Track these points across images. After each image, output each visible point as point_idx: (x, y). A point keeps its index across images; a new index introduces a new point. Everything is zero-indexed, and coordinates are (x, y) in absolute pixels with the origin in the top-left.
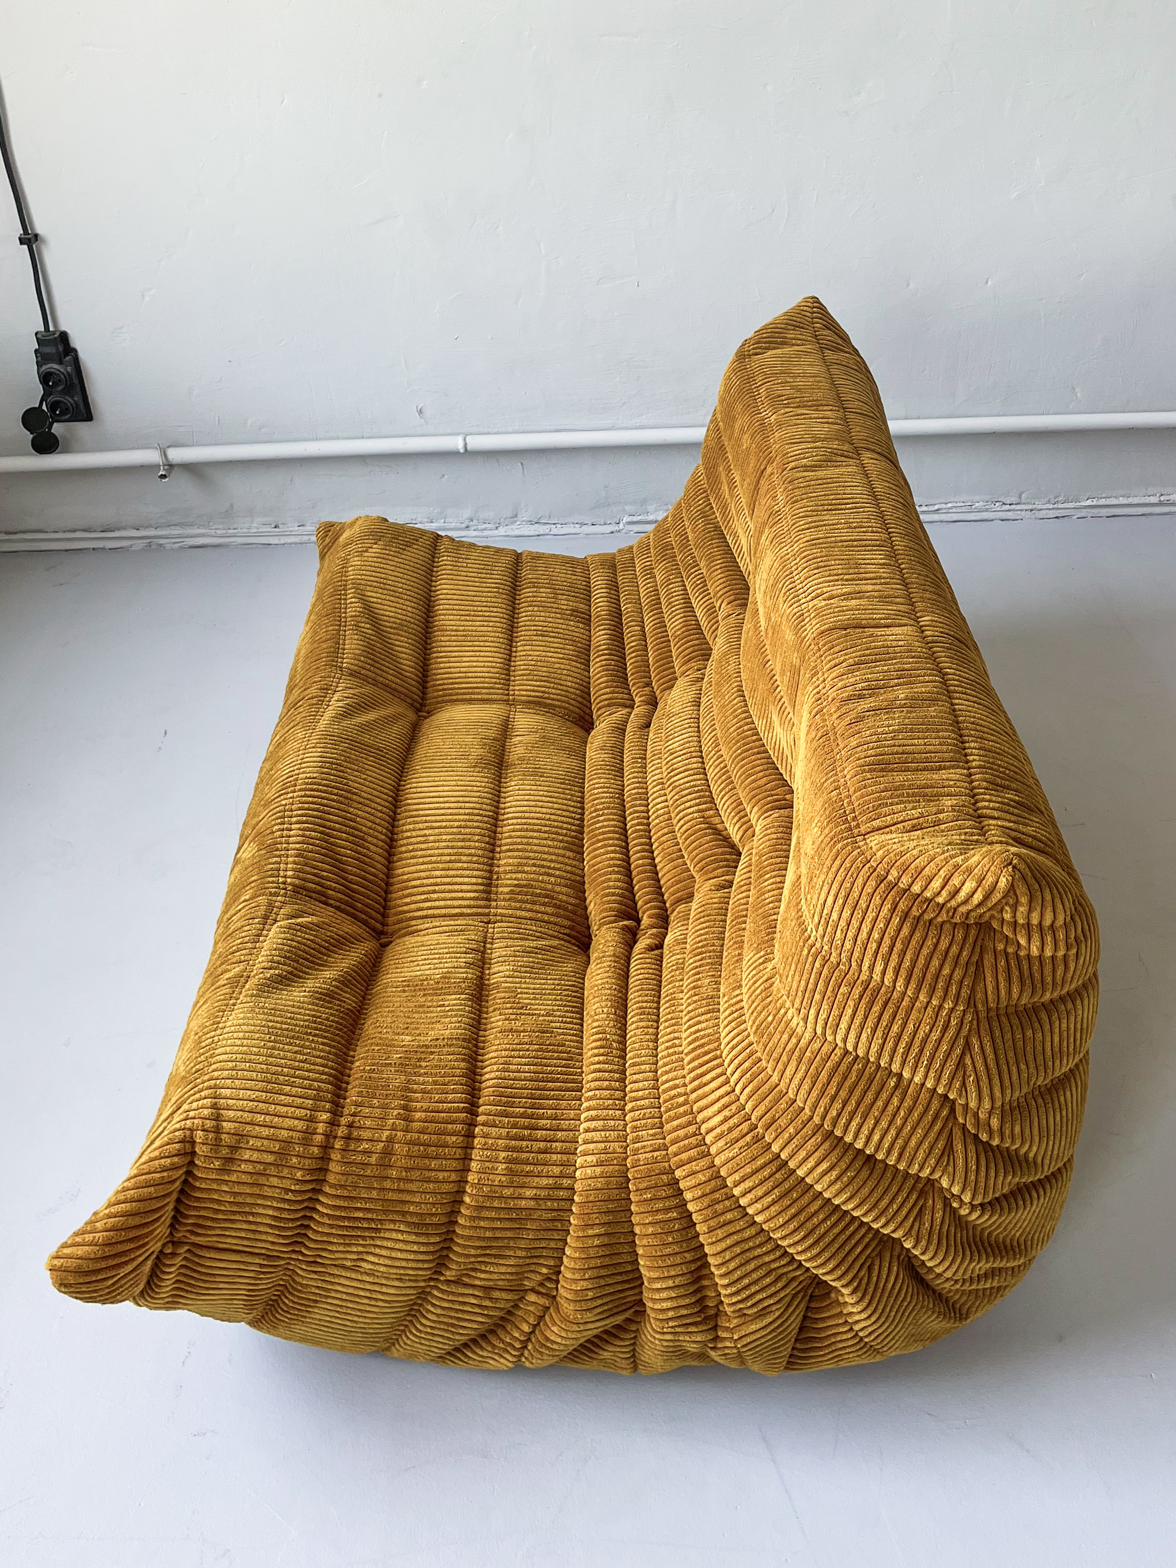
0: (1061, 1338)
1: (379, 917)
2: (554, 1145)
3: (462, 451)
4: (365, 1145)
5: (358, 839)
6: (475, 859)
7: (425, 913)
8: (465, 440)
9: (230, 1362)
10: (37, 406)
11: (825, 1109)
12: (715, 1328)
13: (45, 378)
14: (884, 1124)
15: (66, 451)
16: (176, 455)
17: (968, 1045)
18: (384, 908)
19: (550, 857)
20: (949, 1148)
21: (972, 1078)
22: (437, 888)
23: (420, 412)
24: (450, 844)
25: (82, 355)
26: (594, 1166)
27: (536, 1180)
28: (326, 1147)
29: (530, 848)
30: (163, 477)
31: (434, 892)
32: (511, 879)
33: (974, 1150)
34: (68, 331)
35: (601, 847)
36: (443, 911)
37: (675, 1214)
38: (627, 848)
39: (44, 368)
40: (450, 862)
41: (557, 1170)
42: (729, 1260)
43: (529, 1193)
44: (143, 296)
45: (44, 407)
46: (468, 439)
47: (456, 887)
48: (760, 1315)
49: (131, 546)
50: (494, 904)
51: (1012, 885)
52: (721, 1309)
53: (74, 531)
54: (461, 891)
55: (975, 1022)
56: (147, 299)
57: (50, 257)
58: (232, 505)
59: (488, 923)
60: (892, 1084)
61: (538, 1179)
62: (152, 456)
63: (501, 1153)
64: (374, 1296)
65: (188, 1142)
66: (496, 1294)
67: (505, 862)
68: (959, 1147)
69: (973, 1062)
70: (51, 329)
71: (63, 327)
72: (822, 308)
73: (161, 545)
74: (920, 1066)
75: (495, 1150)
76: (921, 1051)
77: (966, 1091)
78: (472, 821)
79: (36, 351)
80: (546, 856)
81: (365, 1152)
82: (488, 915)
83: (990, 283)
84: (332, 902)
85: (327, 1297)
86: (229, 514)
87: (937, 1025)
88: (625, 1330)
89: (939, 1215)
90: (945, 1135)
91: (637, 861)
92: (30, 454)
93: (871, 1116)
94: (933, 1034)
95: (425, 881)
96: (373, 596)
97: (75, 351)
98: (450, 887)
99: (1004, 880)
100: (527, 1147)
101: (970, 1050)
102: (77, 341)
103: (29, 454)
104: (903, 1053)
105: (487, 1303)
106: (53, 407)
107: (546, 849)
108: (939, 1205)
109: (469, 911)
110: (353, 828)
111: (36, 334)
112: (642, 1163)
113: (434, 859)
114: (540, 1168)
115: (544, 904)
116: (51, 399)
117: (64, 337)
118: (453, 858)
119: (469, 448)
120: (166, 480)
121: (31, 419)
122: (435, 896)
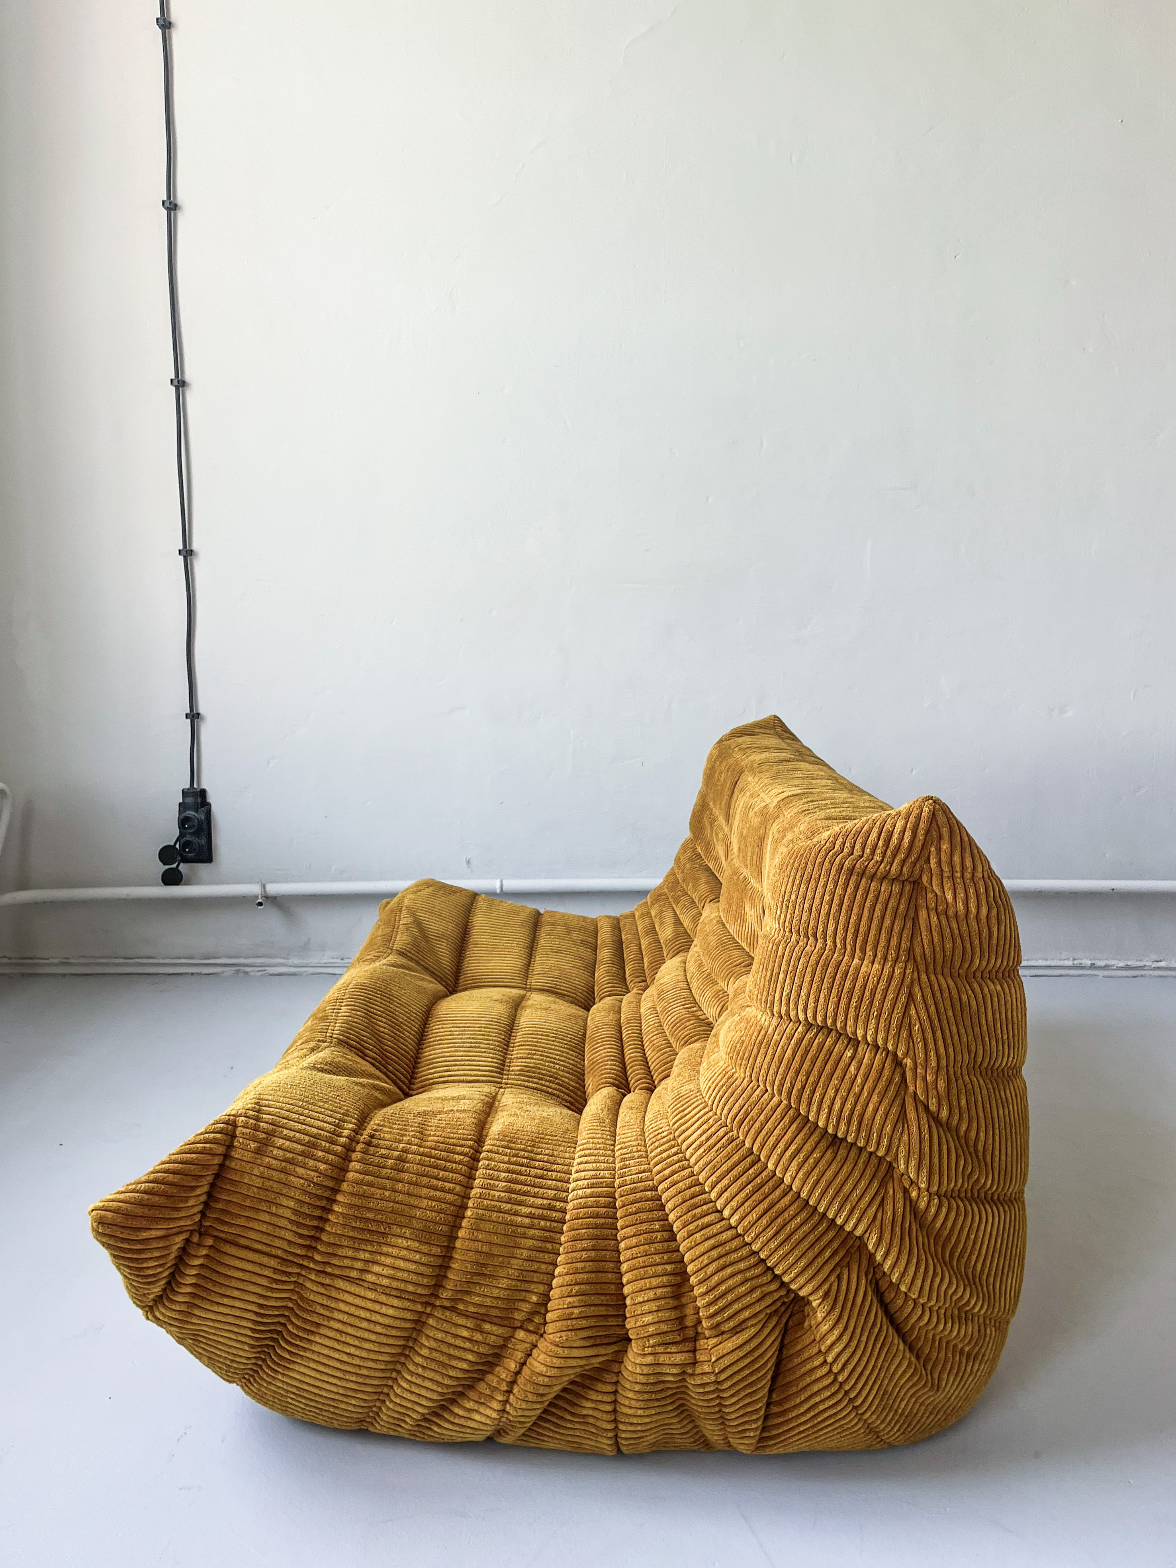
0: (1037, 1455)
1: (407, 1082)
2: (550, 1173)
3: (498, 891)
4: (383, 1151)
5: (395, 1025)
6: (492, 1047)
7: (446, 1079)
8: (501, 882)
9: (223, 1441)
10: (172, 844)
11: (791, 1083)
12: (694, 1351)
13: (183, 822)
14: (843, 1093)
15: (188, 883)
16: (273, 889)
17: (911, 996)
18: (411, 1077)
19: (556, 1052)
20: (903, 1114)
21: (917, 1027)
22: (458, 1063)
23: (468, 862)
24: (472, 1036)
25: (214, 809)
26: (585, 1188)
27: (532, 1199)
28: (349, 1149)
29: (539, 1044)
30: (260, 904)
31: (456, 1065)
32: (522, 1062)
33: (925, 1119)
34: (207, 789)
35: (601, 1046)
36: (462, 1078)
37: (657, 1226)
38: (622, 1047)
39: (184, 814)
40: (471, 1047)
41: (551, 1193)
42: (707, 1265)
43: (525, 1210)
44: (268, 762)
45: (177, 846)
46: (504, 882)
47: (474, 1063)
48: (736, 1331)
49: (222, 973)
50: (505, 1077)
51: (934, 813)
52: (700, 1330)
53: (180, 958)
54: (479, 1066)
55: (916, 974)
56: (271, 765)
57: (206, 732)
58: (309, 940)
59: (501, 1088)
60: (849, 1054)
61: (534, 1199)
62: (254, 889)
63: (502, 1173)
64: (373, 1319)
65: (231, 1125)
66: (487, 1327)
67: (516, 1053)
68: (911, 1114)
69: (917, 1012)
70: (195, 786)
71: (204, 786)
72: (780, 720)
73: (247, 973)
74: (871, 1018)
75: (497, 1171)
76: (871, 1003)
77: (913, 1042)
78: (492, 1025)
79: (180, 804)
80: (552, 1051)
81: (382, 1156)
82: (501, 1083)
83: (914, 772)
84: (367, 1058)
85: (330, 1318)
86: (305, 948)
87: (883, 976)
88: (608, 1371)
89: (900, 1205)
90: (898, 1101)
91: (630, 1053)
92: (161, 886)
93: (832, 1085)
94: (880, 985)
95: (448, 1059)
96: (422, 915)
97: (209, 804)
98: (469, 1063)
99: (927, 809)
100: (526, 1171)
101: (913, 1000)
102: (211, 798)
103: (158, 885)
104: (856, 1007)
105: (478, 1337)
106: (184, 846)
107: (553, 1047)
108: (899, 1195)
109: (484, 1078)
110: (392, 1017)
111: (183, 790)
112: (629, 1182)
113: (457, 1045)
114: (536, 1190)
115: (550, 1081)
116: (185, 839)
117: (203, 793)
118: (473, 1045)
119: (504, 889)
120: (262, 907)
121: (166, 854)
122: (456, 1068)
